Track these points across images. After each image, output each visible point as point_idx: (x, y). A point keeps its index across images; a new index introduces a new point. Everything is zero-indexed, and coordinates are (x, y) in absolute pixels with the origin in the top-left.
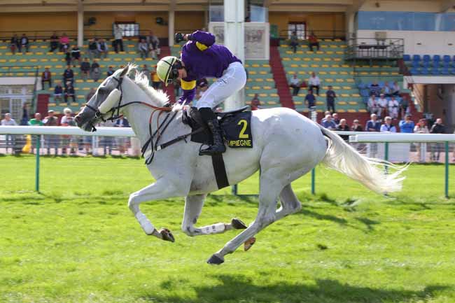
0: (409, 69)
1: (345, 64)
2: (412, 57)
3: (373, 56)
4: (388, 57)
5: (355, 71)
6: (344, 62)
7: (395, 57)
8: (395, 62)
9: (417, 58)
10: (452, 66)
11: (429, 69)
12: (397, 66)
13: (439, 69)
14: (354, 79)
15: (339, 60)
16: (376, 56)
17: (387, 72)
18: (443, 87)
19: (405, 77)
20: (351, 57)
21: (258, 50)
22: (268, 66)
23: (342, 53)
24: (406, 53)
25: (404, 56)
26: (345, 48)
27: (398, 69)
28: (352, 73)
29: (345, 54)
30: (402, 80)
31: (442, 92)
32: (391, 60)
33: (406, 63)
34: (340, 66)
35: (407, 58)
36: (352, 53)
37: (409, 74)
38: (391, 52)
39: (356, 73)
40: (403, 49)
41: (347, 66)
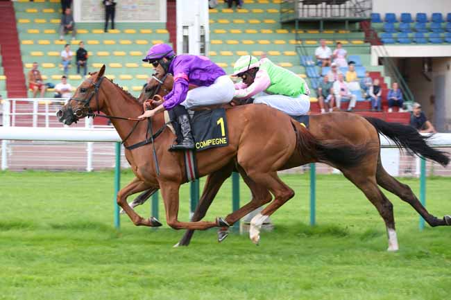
0: (380, 35)
1: (283, 28)
2: (383, 16)
3: (324, 17)
4: (348, 16)
5: (297, 40)
6: (280, 25)
7: (358, 17)
8: (357, 25)
9: (390, 18)
10: (446, 30)
11: (410, 35)
12: (360, 31)
13: (426, 35)
14: (296, 51)
15: (272, 21)
16: (329, 16)
17: (347, 39)
18: (431, 61)
19: (374, 47)
20: (291, 18)
21: (151, 7)
22: (166, 31)
23: (277, 11)
24: (375, 11)
25: (372, 14)
26: (281, 3)
27: (363, 35)
28: (293, 42)
29: (282, 13)
30: (370, 53)
31: (430, 70)
32: (352, 22)
33: (375, 25)
34: (275, 32)
35: (376, 18)
36: (291, 11)
37: (380, 42)
38: (350, 9)
39: (299, 42)
40: (371, 4)
41: (285, 31)
